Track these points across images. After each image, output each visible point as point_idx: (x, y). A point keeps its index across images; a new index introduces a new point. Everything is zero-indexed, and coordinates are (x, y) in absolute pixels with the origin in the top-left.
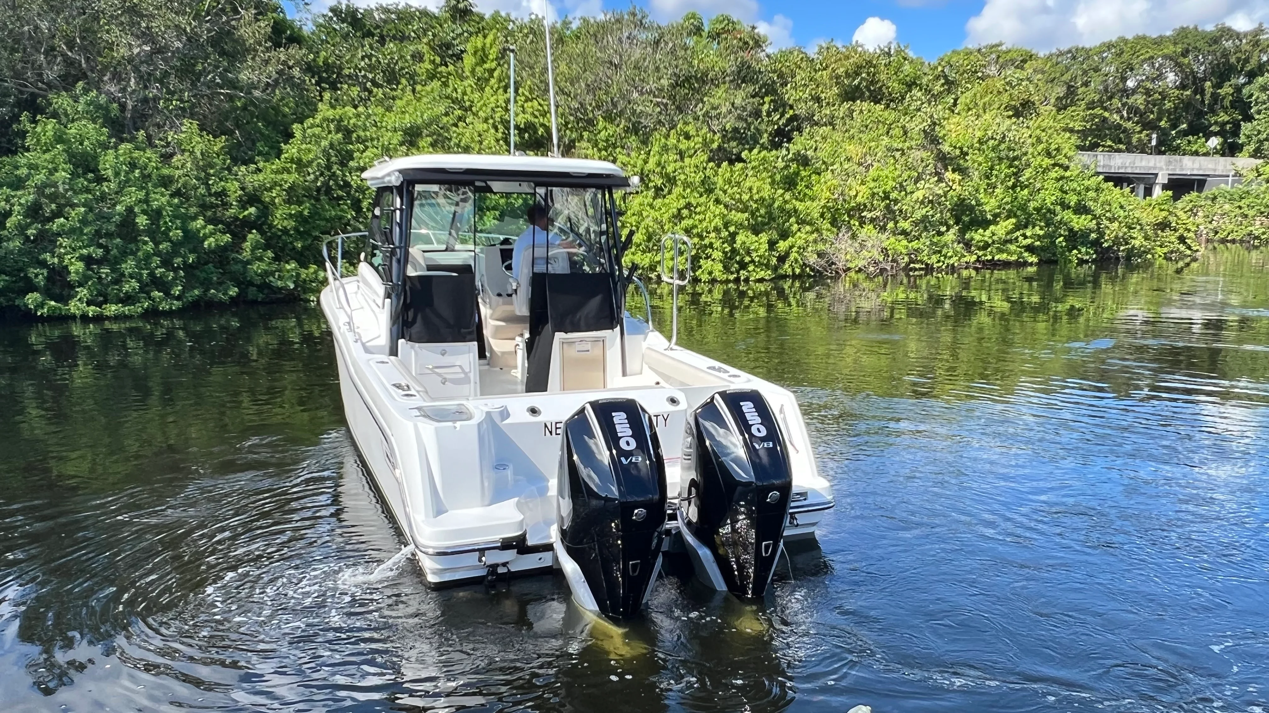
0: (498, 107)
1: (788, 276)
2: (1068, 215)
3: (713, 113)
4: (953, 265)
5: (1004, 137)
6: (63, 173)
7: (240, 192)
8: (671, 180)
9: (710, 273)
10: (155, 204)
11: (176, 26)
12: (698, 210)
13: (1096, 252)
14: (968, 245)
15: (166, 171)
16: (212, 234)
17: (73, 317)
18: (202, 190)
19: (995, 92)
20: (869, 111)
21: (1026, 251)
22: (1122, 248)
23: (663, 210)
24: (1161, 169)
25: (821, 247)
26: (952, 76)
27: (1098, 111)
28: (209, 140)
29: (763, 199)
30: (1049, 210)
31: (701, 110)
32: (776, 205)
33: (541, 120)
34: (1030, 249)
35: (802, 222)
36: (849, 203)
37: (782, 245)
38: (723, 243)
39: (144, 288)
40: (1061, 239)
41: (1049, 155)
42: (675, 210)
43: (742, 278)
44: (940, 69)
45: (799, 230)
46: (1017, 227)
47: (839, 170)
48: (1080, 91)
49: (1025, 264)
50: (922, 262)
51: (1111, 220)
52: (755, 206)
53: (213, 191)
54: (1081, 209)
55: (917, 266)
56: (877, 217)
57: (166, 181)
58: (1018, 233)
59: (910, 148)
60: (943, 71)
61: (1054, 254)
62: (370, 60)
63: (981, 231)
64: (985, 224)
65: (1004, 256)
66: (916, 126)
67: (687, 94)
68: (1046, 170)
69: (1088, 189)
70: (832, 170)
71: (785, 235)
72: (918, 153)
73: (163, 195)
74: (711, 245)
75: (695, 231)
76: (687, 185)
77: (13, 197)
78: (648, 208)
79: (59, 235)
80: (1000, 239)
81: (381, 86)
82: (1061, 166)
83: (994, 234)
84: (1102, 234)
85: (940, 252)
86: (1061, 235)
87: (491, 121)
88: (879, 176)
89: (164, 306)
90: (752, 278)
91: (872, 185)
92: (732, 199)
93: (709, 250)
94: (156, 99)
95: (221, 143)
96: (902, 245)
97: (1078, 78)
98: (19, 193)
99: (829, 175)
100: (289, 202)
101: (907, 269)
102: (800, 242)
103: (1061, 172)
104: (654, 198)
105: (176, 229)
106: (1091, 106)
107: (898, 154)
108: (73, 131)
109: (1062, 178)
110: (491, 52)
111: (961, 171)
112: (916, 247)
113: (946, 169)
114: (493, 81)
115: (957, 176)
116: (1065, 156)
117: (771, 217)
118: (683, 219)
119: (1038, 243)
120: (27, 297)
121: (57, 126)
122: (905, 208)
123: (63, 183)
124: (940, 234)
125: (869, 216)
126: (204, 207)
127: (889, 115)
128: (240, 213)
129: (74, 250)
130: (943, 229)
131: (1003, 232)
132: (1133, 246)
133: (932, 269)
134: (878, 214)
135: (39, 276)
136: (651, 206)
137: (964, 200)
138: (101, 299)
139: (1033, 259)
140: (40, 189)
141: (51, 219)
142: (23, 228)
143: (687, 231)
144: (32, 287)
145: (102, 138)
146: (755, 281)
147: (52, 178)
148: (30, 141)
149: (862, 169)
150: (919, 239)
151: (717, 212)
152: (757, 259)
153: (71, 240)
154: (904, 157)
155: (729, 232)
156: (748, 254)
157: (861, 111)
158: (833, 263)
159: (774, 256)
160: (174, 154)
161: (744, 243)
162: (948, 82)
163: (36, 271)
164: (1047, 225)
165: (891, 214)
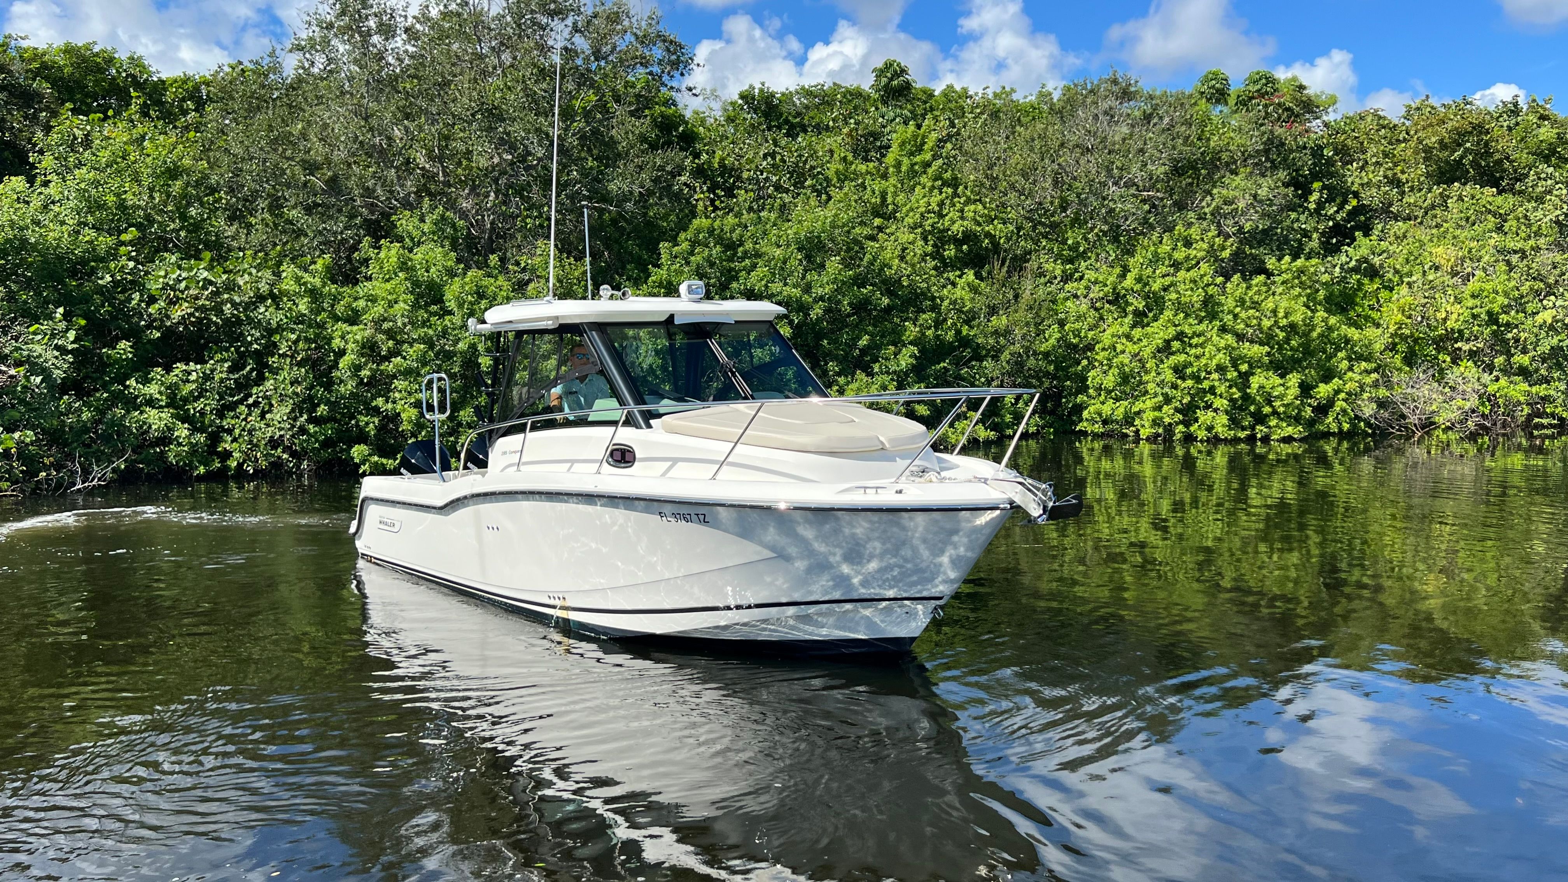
1: (1333, 434)
3: (1227, 209)
6: (404, 304)
9: (1210, 429)
12: (1194, 341)
20: (1473, 197)
23: (1145, 342)
25: (1383, 392)
28: (570, 264)
29: (1293, 326)
31: (1208, 205)
32: (1314, 334)
33: (986, 228)
35: (1355, 358)
36: (1435, 330)
37: (1323, 390)
38: (1230, 387)
42: (1162, 342)
43: (1259, 436)
45: (1351, 369)
47: (1420, 283)
50: (1553, 415)
52: (1282, 335)
55: (1545, 421)
56: (1480, 350)
59: (1537, 249)
67: (1191, 184)
70: (1409, 284)
71: (1327, 377)
72: (1551, 255)
74: (1212, 390)
75: (1189, 371)
76: (1181, 307)
77: (349, 333)
78: (1124, 341)
79: (394, 377)
88: (1483, 291)
90: (1274, 437)
91: (1470, 303)
92: (1247, 326)
93: (1209, 397)
96: (1518, 390)
98: (355, 328)
99: (1404, 290)
101: (1528, 426)
102: (1350, 386)
104: (1133, 327)
107: (1515, 259)
112: (1542, 393)
117: (1308, 351)
118: (1173, 354)
121: (401, 251)
122: (1523, 336)
123: (402, 316)
125: (1466, 347)
127: (1505, 202)
129: (410, 394)
134: (1481, 345)
135: (371, 424)
136: (1128, 337)
140: (378, 323)
141: (387, 358)
142: (357, 368)
143: (1179, 371)
144: (362, 438)
145: (449, 263)
146: (1278, 440)
147: (391, 311)
148: (373, 269)
149: (1457, 280)
150: (1548, 382)
151: (1222, 344)
152: (1282, 409)
153: (407, 383)
154: (1525, 262)
155: (1239, 372)
156: (1269, 403)
157: (1460, 198)
158: (1403, 417)
159: (1310, 405)
160: (530, 281)
161: (1261, 387)
163: (367, 419)
165: (1502, 345)
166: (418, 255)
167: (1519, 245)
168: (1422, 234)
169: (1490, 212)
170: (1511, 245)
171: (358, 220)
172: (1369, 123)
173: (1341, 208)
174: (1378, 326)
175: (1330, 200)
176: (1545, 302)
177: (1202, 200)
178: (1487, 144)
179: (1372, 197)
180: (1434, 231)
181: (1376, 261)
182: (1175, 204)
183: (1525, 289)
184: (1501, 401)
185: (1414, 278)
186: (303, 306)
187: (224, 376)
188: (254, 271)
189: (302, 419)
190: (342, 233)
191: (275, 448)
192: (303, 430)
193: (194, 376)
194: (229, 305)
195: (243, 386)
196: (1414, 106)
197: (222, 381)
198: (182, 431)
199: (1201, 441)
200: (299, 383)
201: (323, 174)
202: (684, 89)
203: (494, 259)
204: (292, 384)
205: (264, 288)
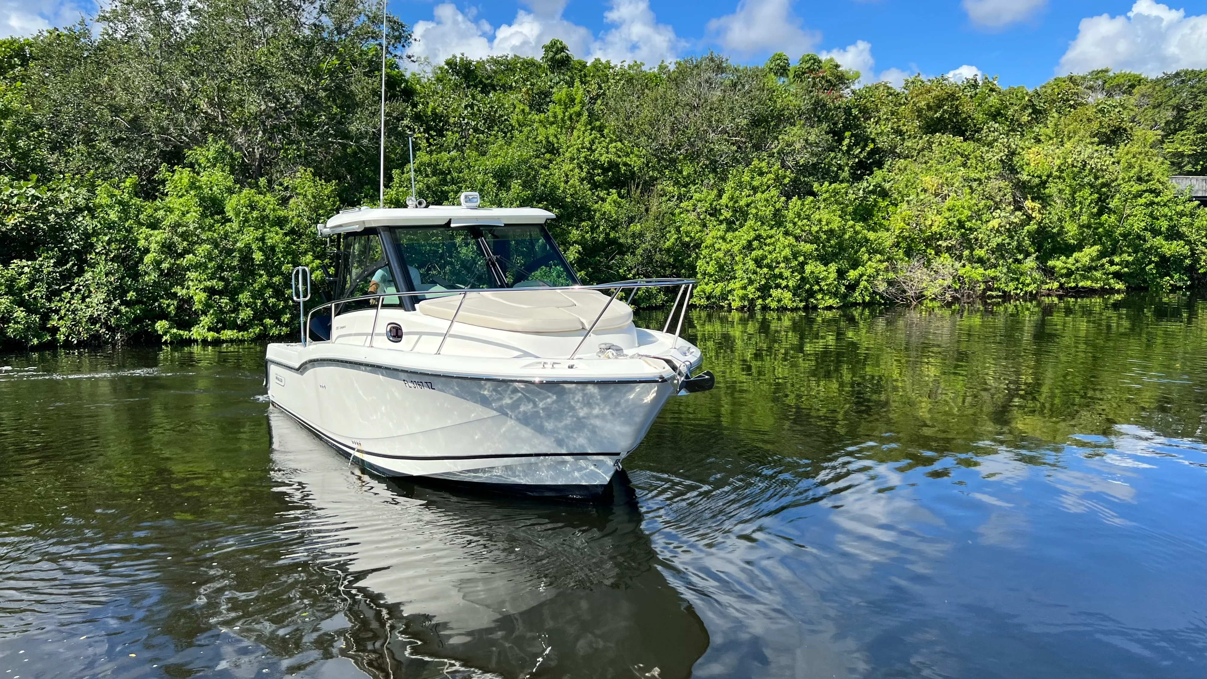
1: (859, 304)
2: (1159, 241)
3: (788, 150)
4: (1031, 292)
5: (1085, 165)
6: (194, 214)
8: (743, 214)
9: (779, 301)
10: (270, 242)
12: (768, 241)
13: (1191, 278)
14: (1049, 273)
15: (281, 213)
17: (196, 341)
19: (1085, 120)
20: (948, 143)
21: (1113, 278)
23: (735, 242)
25: (891, 275)
28: (321, 185)
29: (832, 231)
30: (1139, 237)
31: (776, 147)
32: (847, 236)
33: (624, 159)
34: (1117, 275)
35: (873, 252)
36: (925, 233)
37: (853, 274)
39: (258, 316)
40: (1152, 266)
42: (746, 242)
43: (811, 306)
44: (1027, 98)
45: (870, 259)
46: (1102, 254)
47: (915, 201)
49: (1112, 291)
50: (998, 289)
52: (825, 237)
54: (1173, 235)
55: (994, 293)
56: (953, 246)
57: (281, 222)
58: (1104, 260)
59: (988, 178)
60: (1029, 100)
61: (1144, 281)
63: (1063, 258)
64: (1068, 250)
65: (1089, 283)
66: (993, 156)
67: (764, 132)
68: (1139, 195)
69: (1181, 215)
70: (908, 201)
71: (855, 265)
72: (997, 182)
73: (277, 233)
74: (781, 275)
75: (765, 262)
76: (758, 218)
77: (151, 236)
78: (721, 241)
79: (188, 269)
80: (1084, 266)
82: (1152, 191)
83: (1077, 261)
84: (1196, 260)
85: (1017, 280)
86: (1150, 262)
88: (955, 206)
89: (275, 331)
90: (820, 306)
91: (947, 214)
92: (802, 231)
93: (778, 280)
95: (330, 187)
96: (978, 273)
98: (156, 232)
99: (905, 206)
101: (984, 297)
102: (870, 271)
103: (1152, 197)
104: (727, 231)
105: (288, 263)
107: (975, 185)
108: (204, 178)
109: (1152, 203)
111: (1042, 199)
112: (992, 275)
113: (1026, 198)
115: (1037, 205)
116: (1158, 181)
117: (841, 248)
118: (754, 249)
119: (1126, 270)
120: (157, 324)
121: (191, 174)
122: (980, 236)
123: (194, 222)
124: (1017, 261)
125: (944, 244)
127: (969, 147)
129: (200, 282)
130: (1021, 257)
131: (1087, 259)
133: (1010, 296)
134: (954, 243)
135: (171, 306)
136: (724, 239)
137: (1045, 228)
138: (220, 325)
139: (1120, 286)
140: (174, 228)
141: (182, 255)
142: (158, 263)
144: (163, 315)
145: (228, 184)
146: (823, 309)
147: (185, 219)
148: (169, 187)
149: (938, 199)
150: (996, 267)
151: (786, 243)
152: (826, 287)
153: (198, 273)
154: (981, 187)
155: (798, 261)
156: (818, 283)
157: (940, 144)
158: (904, 291)
159: (844, 285)
160: (291, 197)
161: (812, 272)
162: (1035, 111)
163: (167, 302)
164: (1136, 252)
165: (967, 243)
167: (978, 176)
168: (916, 168)
169: (959, 153)
170: (972, 175)
171: (156, 151)
172: (882, 92)
173: (863, 149)
174: (888, 230)
175: (856, 144)
176: (994, 214)
177: (771, 144)
178: (957, 107)
179: (883, 143)
180: (924, 166)
181: (887, 186)
182: (754, 146)
183: (981, 205)
184: (966, 280)
185: (911, 198)
186: (113, 216)
187: (50, 269)
188: (72, 189)
189: (116, 303)
190: (143, 161)
191: (94, 323)
192: (116, 311)
193: (26, 270)
194: (53, 216)
195: (67, 278)
196: (910, 80)
197: (49, 273)
198: (20, 313)
199: (774, 310)
200: (113, 274)
201: (126, 116)
202: (405, 57)
203: (263, 181)
204: (107, 275)
205: (81, 202)
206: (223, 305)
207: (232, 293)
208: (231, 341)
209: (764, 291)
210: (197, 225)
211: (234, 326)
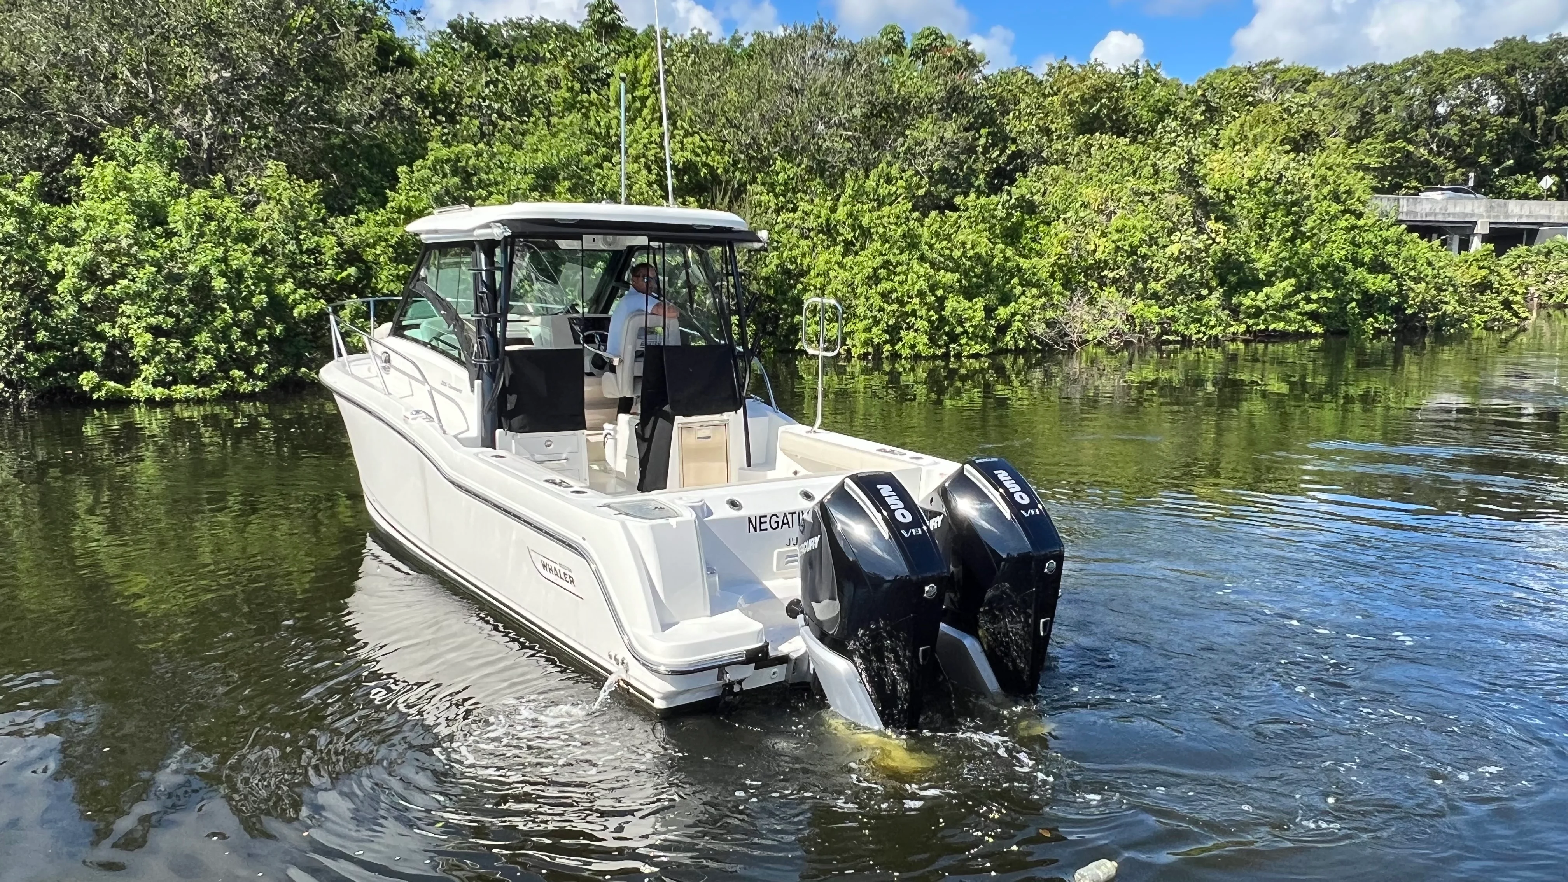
0: (651, 143)
1: (1010, 351)
2: (1361, 274)
3: (918, 149)
4: (1216, 337)
5: (1280, 178)
6: (126, 225)
7: (337, 249)
8: (866, 233)
9: (913, 347)
10: (235, 264)
11: (261, 47)
12: (898, 269)
13: (1397, 320)
14: (1235, 312)
15: (248, 224)
16: (303, 299)
17: (137, 401)
18: (292, 246)
19: (1269, 121)
20: (1111, 146)
21: (1309, 319)
22: (1430, 315)
23: (856, 269)
24: (1481, 216)
25: (1050, 314)
26: (1215, 102)
27: (1400, 144)
28: (300, 186)
29: (978, 256)
30: (1337, 268)
31: (903, 145)
32: (995, 263)
33: (704, 159)
34: (1314, 316)
35: (1027, 284)
36: (1086, 260)
37: (1003, 313)
38: (929, 310)
39: (222, 366)
40: (1354, 304)
41: (1337, 199)
42: (870, 270)
43: (952, 353)
44: (1200, 92)
45: (1023, 293)
46: (1297, 290)
47: (1073, 219)
48: (1378, 118)
49: (1309, 335)
50: (1176, 333)
51: (1417, 280)
52: (969, 263)
53: (305, 247)
54: (1378, 267)
55: (1171, 338)
56: (1121, 277)
57: (247, 237)
58: (1299, 297)
59: (1162, 192)
60: (1203, 95)
61: (1344, 323)
62: (496, 86)
63: (1252, 294)
64: (1258, 285)
65: (1281, 325)
66: (1170, 163)
67: (885, 126)
68: (1334, 218)
69: (1386, 242)
70: (1064, 219)
71: (1005, 300)
72: (1172, 197)
73: (244, 252)
74: (914, 313)
75: (894, 296)
76: (885, 239)
77: (66, 254)
78: (836, 267)
79: (121, 301)
80: (1276, 304)
81: (509, 119)
82: (1353, 212)
83: (1268, 298)
84: (1404, 298)
85: (1199, 321)
86: (1353, 300)
87: (643, 160)
88: (1124, 226)
89: (246, 387)
90: (965, 354)
91: (1116, 236)
92: (941, 255)
93: (911, 319)
94: (236, 137)
95: (314, 188)
96: (1152, 312)
97: (1376, 103)
98: (74, 250)
100: (396, 260)
101: (1159, 343)
102: (1025, 309)
103: (1353, 220)
104: (844, 255)
105: (260, 293)
106: (1391, 137)
107: (1147, 199)
109: (1354, 227)
110: (644, 76)
111: (1228, 219)
112: (1170, 314)
113: (1208, 218)
114: (645, 111)
115: (1221, 226)
116: (1358, 200)
117: (989, 278)
118: (880, 280)
119: (1325, 309)
120: (82, 377)
121: (117, 170)
122: (1155, 265)
123: (126, 237)
124: (1200, 298)
125: (1111, 275)
126: (294, 266)
127: (1137, 151)
128: (337, 274)
129: (139, 318)
130: (1205, 292)
131: (1280, 295)
132: (1444, 313)
133: (1191, 341)
134: (1123, 273)
135: (97, 351)
136: (841, 265)
137: (1230, 255)
138: (169, 378)
139: (1317, 329)
140: (99, 245)
141: (111, 282)
142: (77, 293)
143: (884, 296)
144: (87, 364)
145: (172, 184)
146: (968, 357)
147: (113, 232)
148: (86, 189)
149: (1103, 217)
150: (1173, 305)
151: (921, 272)
152: (971, 330)
153: (136, 307)
154: (1153, 202)
155: (936, 296)
156: (960, 323)
157: (1101, 146)
158: (1066, 335)
159: (992, 326)
160: (258, 202)
161: (954, 310)
162: (1210, 109)
163: (92, 345)
164: (1336, 287)
165: (1139, 273)
166: (136, 174)
167: (1150, 188)
168: (1072, 177)
169: (1125, 159)
170: (1143, 188)
171: (65, 137)
172: (1020, 79)
173: (1002, 152)
174: (1041, 256)
175: (994, 145)
176: (1172, 237)
177: (895, 141)
178: (1116, 101)
179: (1027, 143)
180: (1082, 175)
181: (1035, 199)
182: (873, 144)
183: (1156, 226)
184: (1137, 320)
186: (9, 225)
189: (19, 346)
190: (48, 149)
196: (1055, 65)
199: (906, 358)
200: (14, 308)
201: (19, 86)
202: (407, 12)
203: (218, 180)
206: (173, 351)
207: (186, 335)
208: (187, 401)
209: (893, 332)
210: (132, 241)
211: (189, 380)
